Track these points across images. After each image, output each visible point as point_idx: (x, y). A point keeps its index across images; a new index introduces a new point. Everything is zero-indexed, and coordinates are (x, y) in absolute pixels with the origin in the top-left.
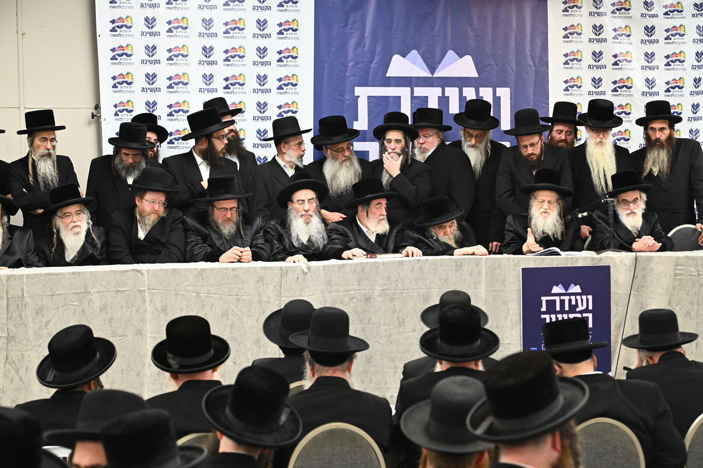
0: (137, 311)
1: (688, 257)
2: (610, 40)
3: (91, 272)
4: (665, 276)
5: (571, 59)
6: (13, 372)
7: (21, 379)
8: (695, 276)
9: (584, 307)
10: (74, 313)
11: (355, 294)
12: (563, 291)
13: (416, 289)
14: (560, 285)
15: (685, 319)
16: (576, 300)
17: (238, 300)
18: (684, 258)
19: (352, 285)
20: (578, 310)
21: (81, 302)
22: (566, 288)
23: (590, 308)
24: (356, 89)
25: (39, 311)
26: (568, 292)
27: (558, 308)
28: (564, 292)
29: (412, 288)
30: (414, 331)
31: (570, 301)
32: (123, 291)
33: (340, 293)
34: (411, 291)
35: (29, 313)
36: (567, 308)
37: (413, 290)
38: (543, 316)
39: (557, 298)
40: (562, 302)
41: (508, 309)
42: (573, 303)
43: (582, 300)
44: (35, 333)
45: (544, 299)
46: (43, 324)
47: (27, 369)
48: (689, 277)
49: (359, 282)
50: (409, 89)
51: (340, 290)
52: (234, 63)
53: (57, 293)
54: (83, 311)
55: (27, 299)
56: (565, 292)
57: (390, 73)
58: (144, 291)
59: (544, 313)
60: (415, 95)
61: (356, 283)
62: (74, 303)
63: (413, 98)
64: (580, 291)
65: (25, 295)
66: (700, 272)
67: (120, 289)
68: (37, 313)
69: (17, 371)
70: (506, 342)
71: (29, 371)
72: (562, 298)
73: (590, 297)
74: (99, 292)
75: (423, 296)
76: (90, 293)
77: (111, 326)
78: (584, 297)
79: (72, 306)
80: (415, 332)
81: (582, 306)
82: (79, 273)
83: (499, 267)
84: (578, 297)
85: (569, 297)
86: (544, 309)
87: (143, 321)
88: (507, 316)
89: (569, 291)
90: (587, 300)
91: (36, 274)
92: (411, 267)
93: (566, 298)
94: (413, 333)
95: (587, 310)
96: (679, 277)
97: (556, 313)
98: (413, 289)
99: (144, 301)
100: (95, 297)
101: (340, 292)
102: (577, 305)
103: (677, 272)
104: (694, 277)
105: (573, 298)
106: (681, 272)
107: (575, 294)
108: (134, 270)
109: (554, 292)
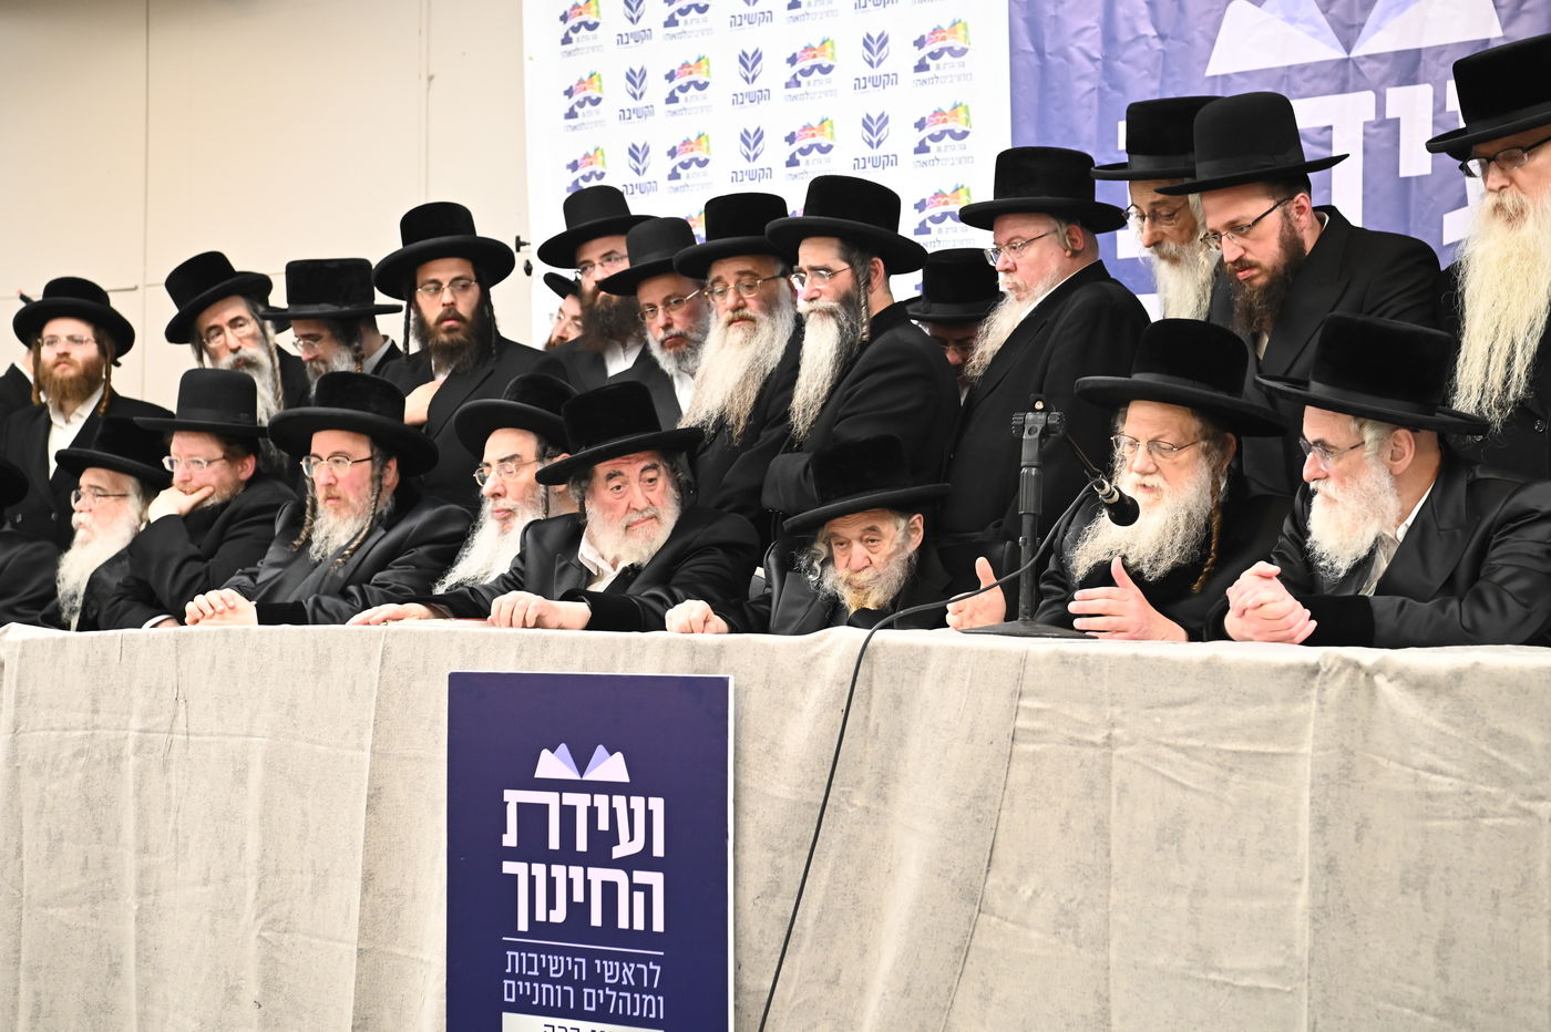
1: (1064, 660)
4: (971, 738)
8: (1093, 744)
9: (637, 846)
11: (83, 738)
12: (570, 773)
13: (218, 734)
14: (563, 748)
15: (1054, 941)
16: (613, 812)
18: (1048, 660)
20: (617, 852)
22: (582, 764)
23: (659, 850)
26: (588, 777)
27: (554, 843)
28: (573, 775)
29: (209, 730)
30: (206, 882)
31: (592, 812)
33: (53, 733)
34: (207, 739)
36: (582, 844)
37: (211, 739)
38: (509, 867)
39: (550, 799)
40: (568, 814)
42: (603, 825)
43: (631, 813)
45: (513, 797)
48: (1072, 749)
49: (95, 701)
51: (55, 725)
56: (576, 776)
59: (513, 854)
64: (624, 777)
66: (1117, 732)
72: (570, 799)
73: (657, 805)
75: (234, 760)
78: (638, 803)
80: (209, 887)
81: (632, 839)
83: (425, 668)
84: (620, 801)
85: (587, 797)
86: (510, 839)
89: (590, 776)
90: (649, 815)
92: (209, 658)
93: (580, 801)
94: (204, 890)
95: (643, 860)
96: (1031, 748)
97: (550, 859)
98: (211, 734)
101: (52, 729)
102: (612, 837)
103: (1022, 722)
104: (1090, 752)
105: (601, 801)
106: (1037, 725)
107: (610, 788)
109: (540, 773)
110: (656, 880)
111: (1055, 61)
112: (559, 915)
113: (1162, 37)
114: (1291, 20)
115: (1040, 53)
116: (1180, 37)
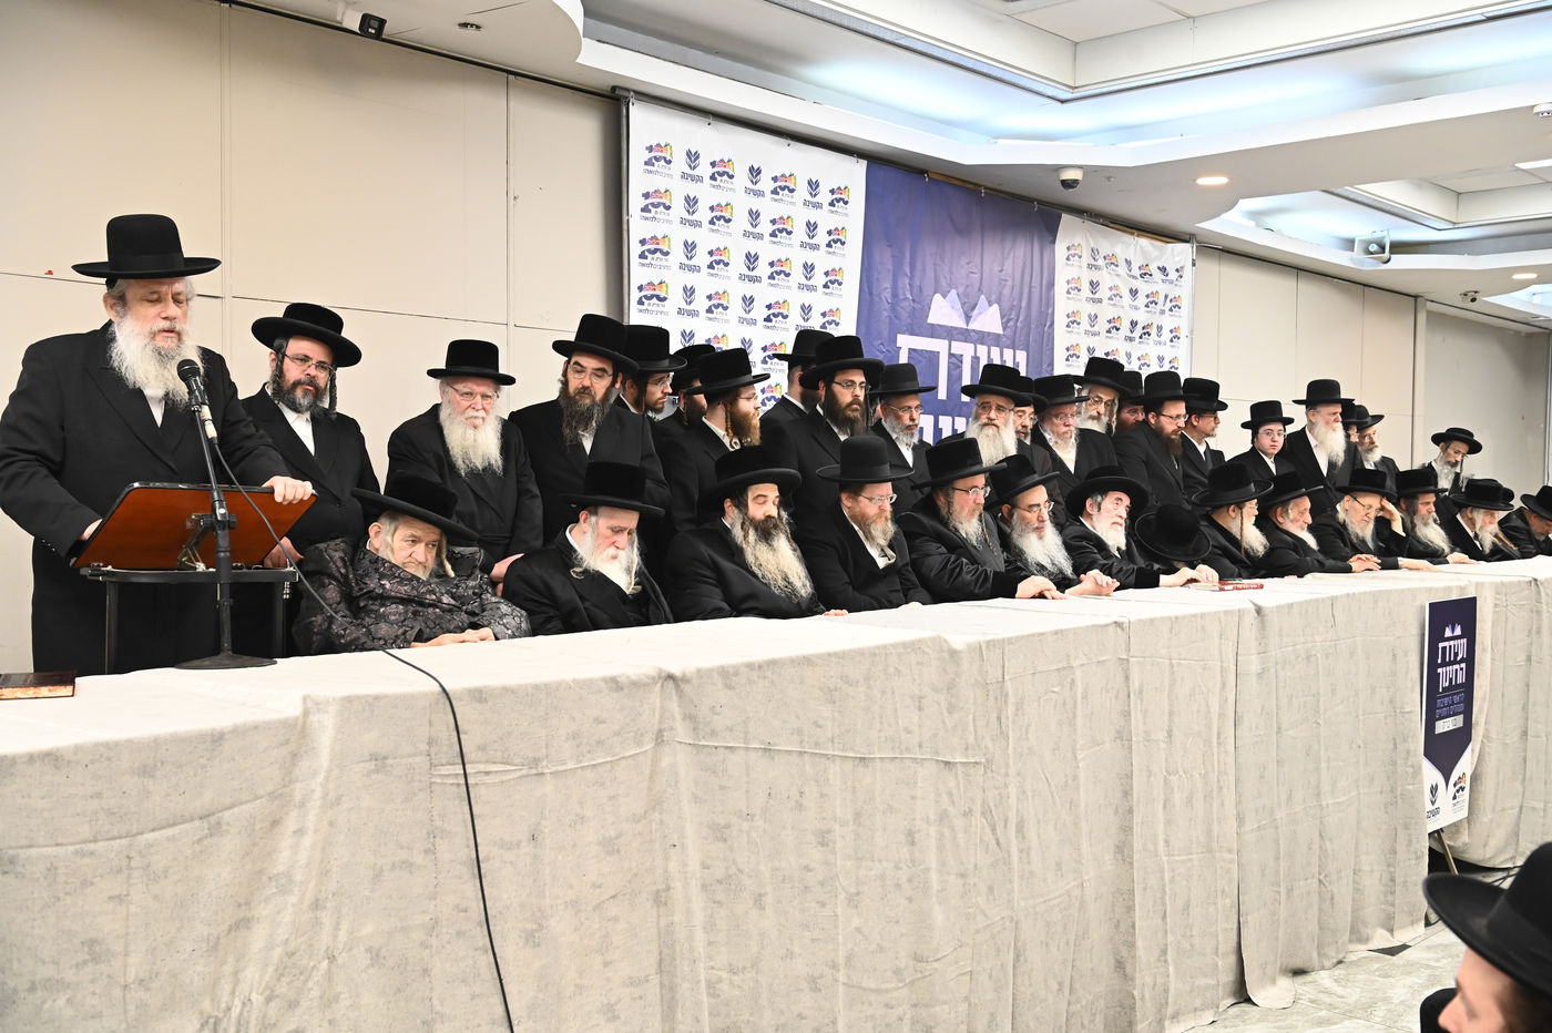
0: (1117, 697)
2: (1105, 301)
3: (1074, 629)
5: (1073, 322)
6: (988, 830)
7: (998, 843)
9: (1461, 655)
10: (1055, 706)
16: (1458, 646)
17: (1204, 669)
19: (1299, 635)
20: (1459, 658)
21: (1062, 686)
22: (1454, 630)
23: (1465, 656)
24: (899, 336)
25: (1019, 706)
26: (1454, 634)
27: (1447, 659)
31: (1454, 647)
32: (1104, 661)
35: (1011, 709)
38: (1440, 670)
39: (1446, 644)
40: (1450, 649)
41: (1407, 662)
42: (1456, 650)
43: (1461, 645)
44: (1014, 748)
45: (1441, 645)
46: (1024, 729)
47: (1006, 821)
50: (946, 342)
52: (780, 283)
53: (1039, 669)
54: (1064, 704)
55: (1009, 686)
56: (1452, 635)
57: (932, 319)
58: (1127, 660)
59: (1442, 665)
60: (952, 352)
61: (1301, 633)
62: (1055, 689)
63: (951, 355)
65: (1006, 678)
67: (1101, 659)
68: (1017, 710)
69: (994, 830)
70: (1406, 710)
71: (1009, 826)
72: (1450, 643)
73: (1465, 641)
74: (1082, 665)
76: (1072, 667)
77: (1091, 728)
78: (1462, 642)
79: (1053, 695)
82: (1062, 631)
84: (1459, 642)
85: (1454, 642)
86: (1439, 661)
87: (1127, 714)
88: (1407, 673)
90: (1464, 645)
91: (1017, 637)
93: (1453, 644)
95: (1462, 661)
97: (1446, 665)
99: (1127, 678)
100: (1078, 675)
102: (1456, 654)
105: (1456, 642)
107: (1458, 638)
108: (1116, 623)
109: (1446, 636)
110: (1463, 665)
111: (876, 299)
112: (1447, 684)
113: (913, 301)
114: (953, 308)
115: (871, 294)
116: (919, 303)
